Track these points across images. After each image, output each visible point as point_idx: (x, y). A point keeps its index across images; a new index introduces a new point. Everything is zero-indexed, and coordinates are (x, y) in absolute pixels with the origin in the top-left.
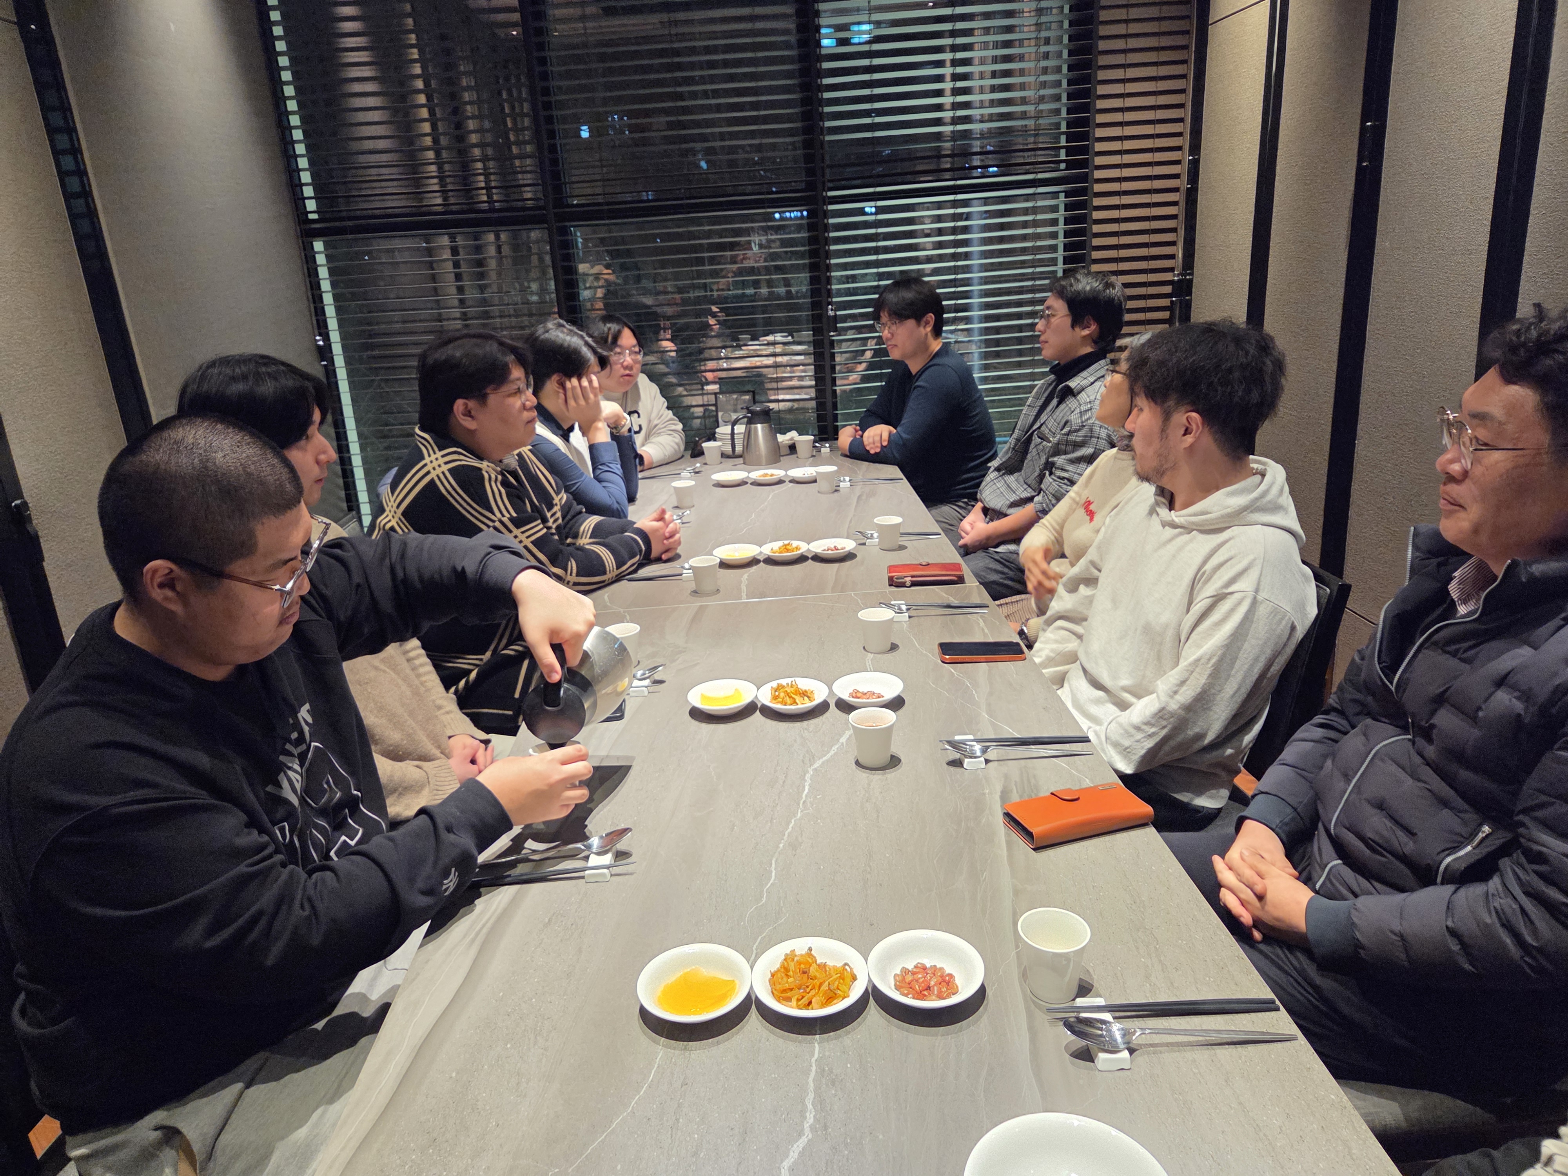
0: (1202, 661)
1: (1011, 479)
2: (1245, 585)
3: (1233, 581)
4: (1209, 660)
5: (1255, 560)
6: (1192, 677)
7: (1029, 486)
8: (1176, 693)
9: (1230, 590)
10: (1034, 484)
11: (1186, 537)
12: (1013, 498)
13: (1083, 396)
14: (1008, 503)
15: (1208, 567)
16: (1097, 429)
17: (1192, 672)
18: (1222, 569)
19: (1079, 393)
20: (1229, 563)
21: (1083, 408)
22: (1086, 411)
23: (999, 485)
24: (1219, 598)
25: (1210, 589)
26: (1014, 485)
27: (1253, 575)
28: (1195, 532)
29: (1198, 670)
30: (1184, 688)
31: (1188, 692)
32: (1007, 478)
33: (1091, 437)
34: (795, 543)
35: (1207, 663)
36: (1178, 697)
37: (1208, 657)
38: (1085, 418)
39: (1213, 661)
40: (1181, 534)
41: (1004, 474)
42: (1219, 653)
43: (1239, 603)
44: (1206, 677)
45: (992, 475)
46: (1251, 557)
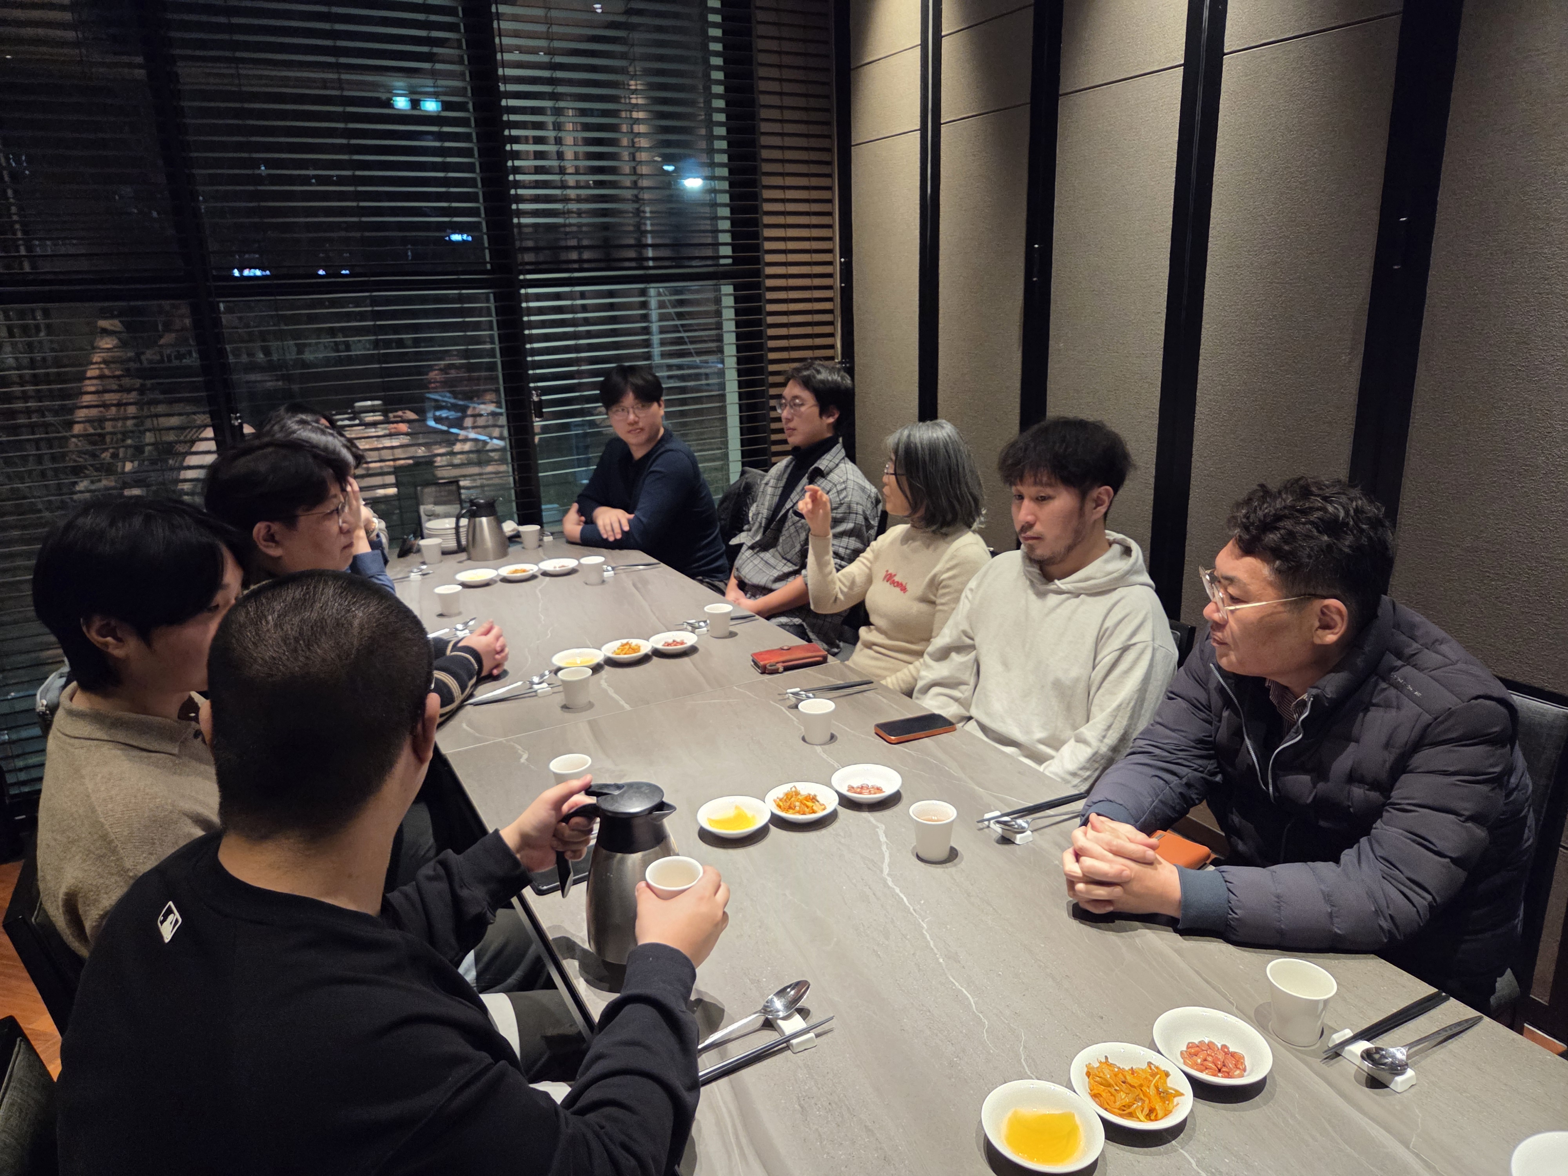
0: (1123, 706)
1: (767, 555)
2: (1144, 636)
3: (1134, 634)
4: (1128, 704)
5: (1146, 614)
6: (1116, 721)
7: (789, 561)
8: (1104, 737)
9: (1133, 641)
10: (796, 559)
11: (1076, 601)
12: (776, 574)
13: (833, 476)
14: (772, 578)
15: (1109, 623)
16: (854, 506)
17: (1116, 716)
18: (1121, 625)
19: (828, 474)
20: (1126, 620)
21: (839, 487)
22: (842, 490)
23: (756, 562)
24: (1125, 649)
25: (1116, 643)
26: (772, 561)
27: (1148, 626)
28: (1082, 596)
29: (1120, 714)
30: (1111, 732)
31: (1114, 735)
32: (762, 555)
33: (850, 513)
34: (634, 642)
35: (1127, 707)
36: (1106, 741)
37: (1127, 701)
38: (842, 496)
39: (1132, 704)
40: (1068, 599)
41: (758, 552)
42: (1136, 697)
43: (1142, 653)
44: (1126, 719)
45: (745, 554)
46: (1143, 613)
